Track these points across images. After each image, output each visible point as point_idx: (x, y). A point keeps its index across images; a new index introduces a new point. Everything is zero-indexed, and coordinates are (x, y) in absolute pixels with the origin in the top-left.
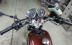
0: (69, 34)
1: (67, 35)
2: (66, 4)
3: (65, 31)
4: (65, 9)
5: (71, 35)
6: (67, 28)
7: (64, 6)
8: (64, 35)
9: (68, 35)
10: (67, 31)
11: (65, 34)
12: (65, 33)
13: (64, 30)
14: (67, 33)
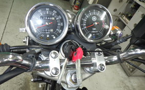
0: (135, 85)
1: (130, 86)
2: (127, 15)
3: (126, 77)
4: (125, 25)
5: (138, 87)
6: (129, 69)
7: (124, 18)
8: (124, 87)
9: (132, 86)
10: (129, 75)
11: (127, 85)
12: (126, 81)
13: (122, 74)
14: (130, 81)
